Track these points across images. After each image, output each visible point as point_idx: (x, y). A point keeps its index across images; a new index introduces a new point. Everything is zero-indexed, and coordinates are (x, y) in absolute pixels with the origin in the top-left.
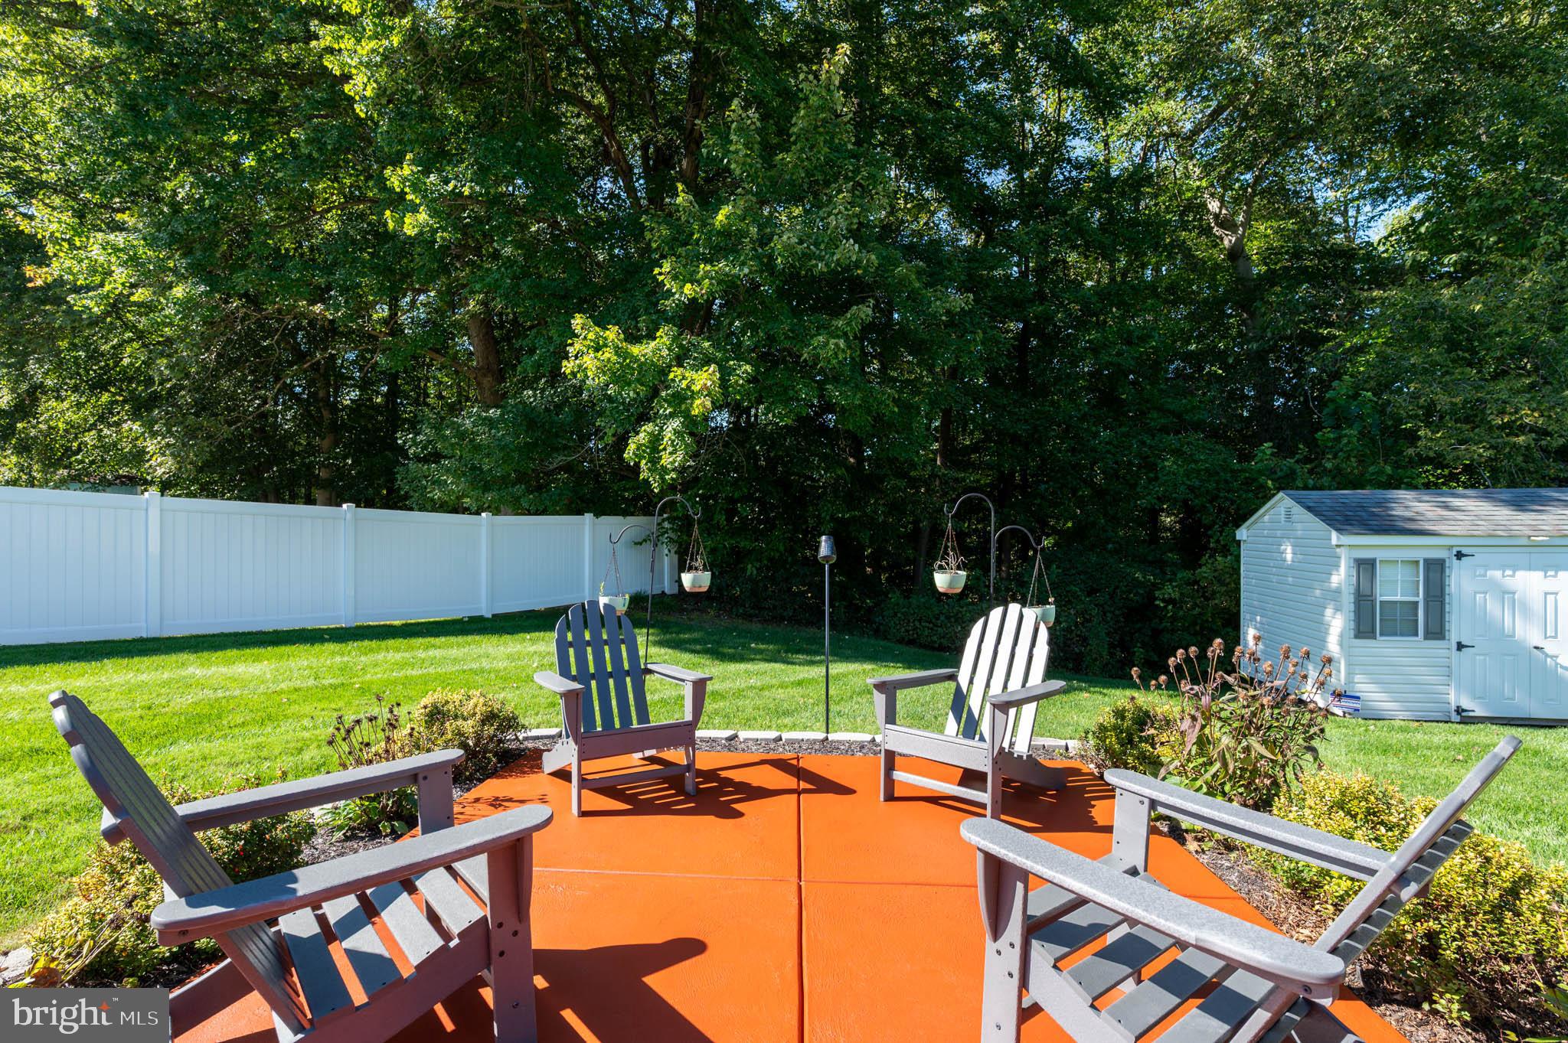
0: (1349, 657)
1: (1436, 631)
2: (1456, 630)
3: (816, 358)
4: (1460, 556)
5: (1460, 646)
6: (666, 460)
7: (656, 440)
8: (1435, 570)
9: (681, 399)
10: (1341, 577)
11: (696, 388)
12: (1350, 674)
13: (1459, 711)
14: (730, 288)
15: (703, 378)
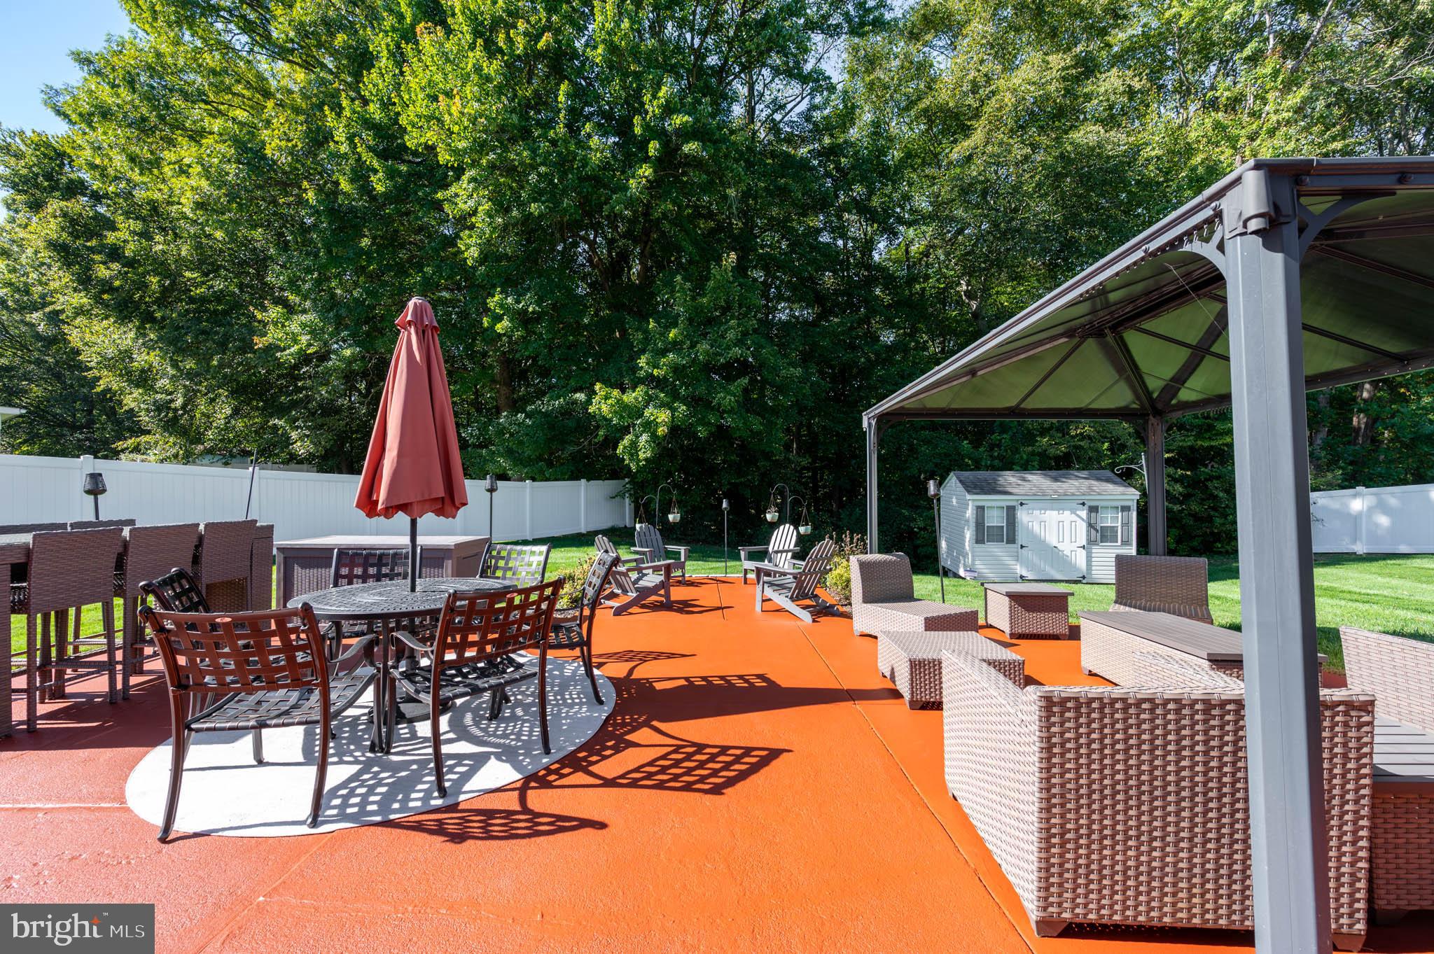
0: (973, 552)
1: (1012, 540)
2: (1021, 538)
3: (719, 404)
4: (1022, 504)
5: (1022, 547)
6: (642, 455)
7: (634, 445)
8: (1011, 511)
9: (649, 426)
10: (970, 513)
11: (659, 420)
12: (973, 560)
13: (1022, 577)
14: (677, 369)
15: (663, 416)
